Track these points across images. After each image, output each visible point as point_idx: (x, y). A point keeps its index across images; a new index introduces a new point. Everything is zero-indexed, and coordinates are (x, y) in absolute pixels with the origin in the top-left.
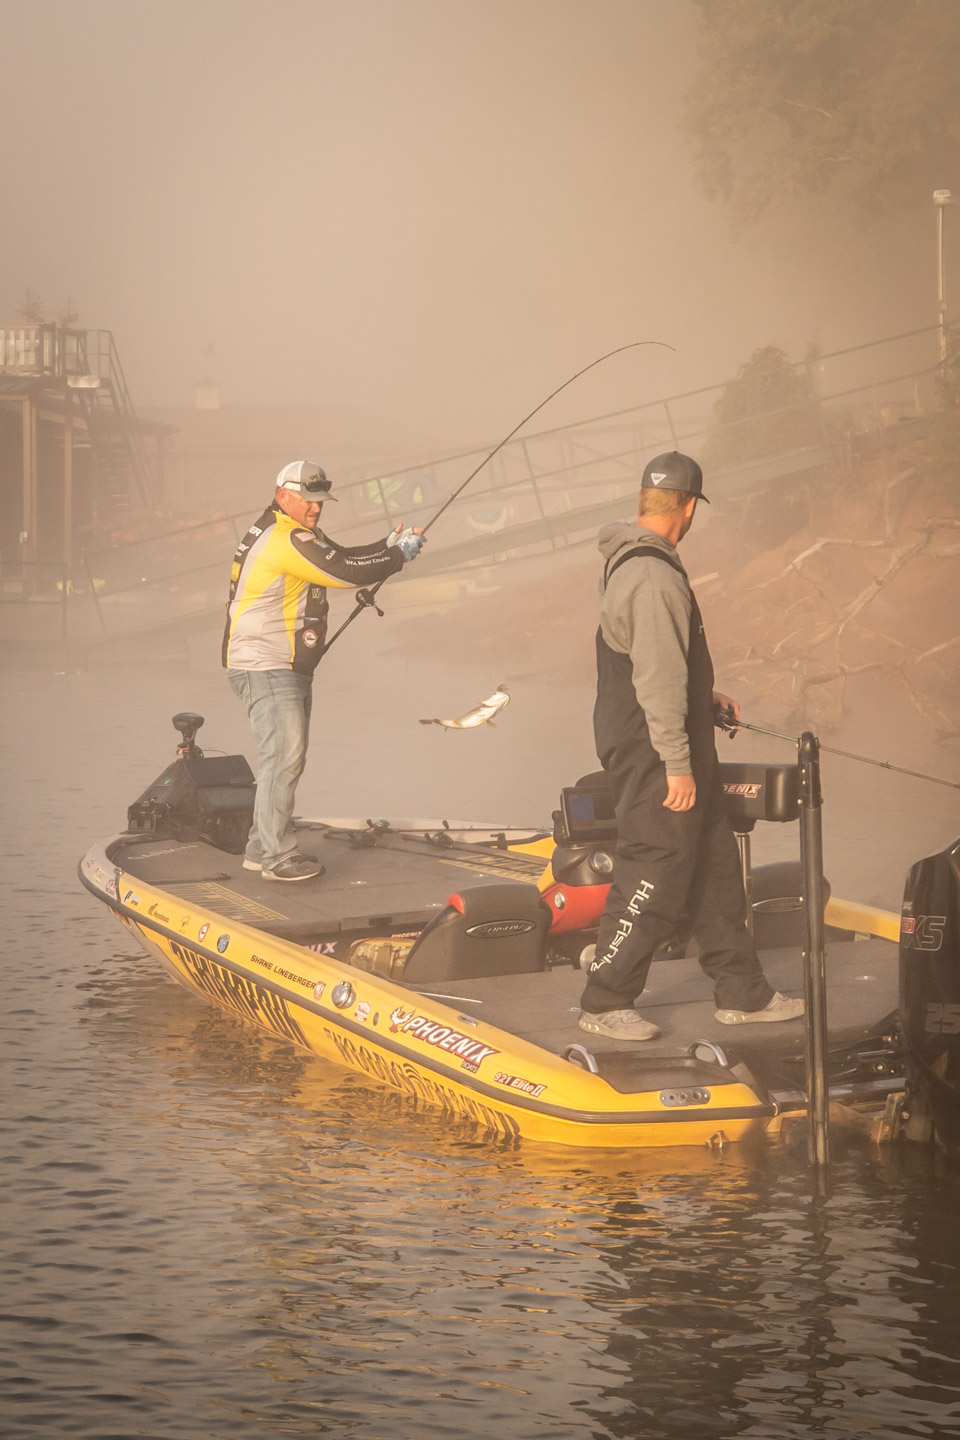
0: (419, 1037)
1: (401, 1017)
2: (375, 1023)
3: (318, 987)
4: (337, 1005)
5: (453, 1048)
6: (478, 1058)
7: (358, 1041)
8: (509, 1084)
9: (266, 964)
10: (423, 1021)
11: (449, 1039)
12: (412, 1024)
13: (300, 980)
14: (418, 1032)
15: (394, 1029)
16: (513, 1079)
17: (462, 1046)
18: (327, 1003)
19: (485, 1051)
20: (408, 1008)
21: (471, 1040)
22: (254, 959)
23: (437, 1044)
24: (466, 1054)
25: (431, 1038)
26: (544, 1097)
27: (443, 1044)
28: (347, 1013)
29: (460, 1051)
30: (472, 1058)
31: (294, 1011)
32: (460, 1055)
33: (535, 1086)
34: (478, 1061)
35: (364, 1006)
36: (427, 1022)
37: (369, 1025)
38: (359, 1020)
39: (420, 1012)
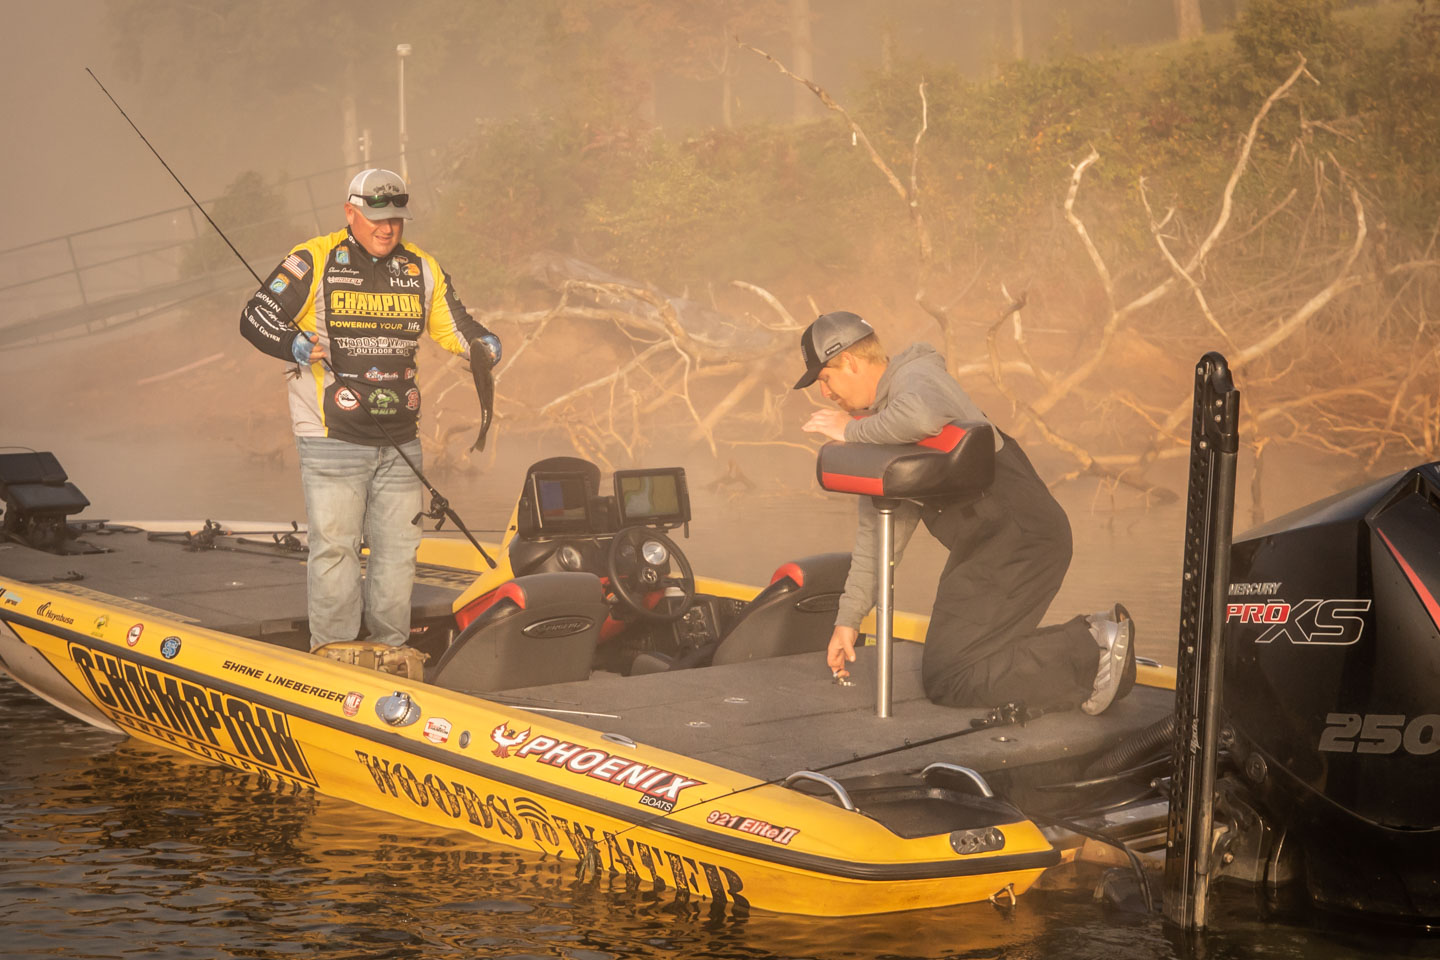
0: (551, 762)
1: (511, 735)
2: (463, 745)
3: (350, 700)
4: (390, 722)
5: (620, 777)
6: (671, 791)
7: (421, 767)
8: (736, 826)
9: (250, 672)
10: (550, 743)
11: (607, 765)
12: (533, 745)
13: (315, 691)
14: (548, 756)
15: (501, 752)
16: (741, 820)
17: (635, 775)
18: (368, 717)
19: (677, 783)
21: (646, 768)
22: (227, 665)
26: (798, 845)
27: (598, 771)
28: (411, 733)
29: (633, 781)
30: (660, 791)
31: (296, 728)
32: (636, 788)
34: (671, 795)
36: (558, 743)
37: (453, 747)
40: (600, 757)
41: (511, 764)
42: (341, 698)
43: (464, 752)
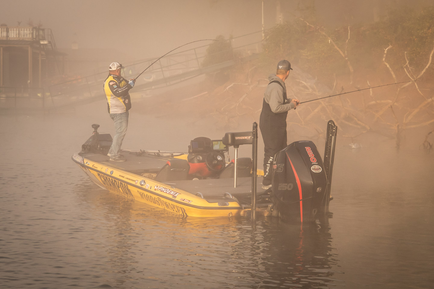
0: (162, 191)
1: (157, 187)
2: (151, 189)
3: (136, 181)
4: (141, 185)
5: (170, 193)
6: (176, 195)
7: (146, 193)
8: (183, 201)
9: (123, 177)
10: (162, 188)
11: (169, 191)
12: (160, 188)
13: (132, 180)
14: (161, 190)
15: (155, 190)
16: (184, 199)
17: (172, 193)
18: (138, 185)
19: (178, 194)
20: (159, 185)
21: (174, 191)
22: (120, 176)
23: (166, 193)
24: (173, 194)
25: (165, 191)
26: (192, 203)
27: (167, 192)
28: (144, 187)
29: (172, 194)
30: (175, 195)
31: (130, 187)
32: (172, 195)
33: (190, 201)
34: (176, 196)
35: (148, 185)
36: (163, 188)
37: (149, 189)
38: (147, 188)
39: (161, 186)
40: (168, 190)
41: (156, 192)
42: (135, 181)
43: (151, 190)
